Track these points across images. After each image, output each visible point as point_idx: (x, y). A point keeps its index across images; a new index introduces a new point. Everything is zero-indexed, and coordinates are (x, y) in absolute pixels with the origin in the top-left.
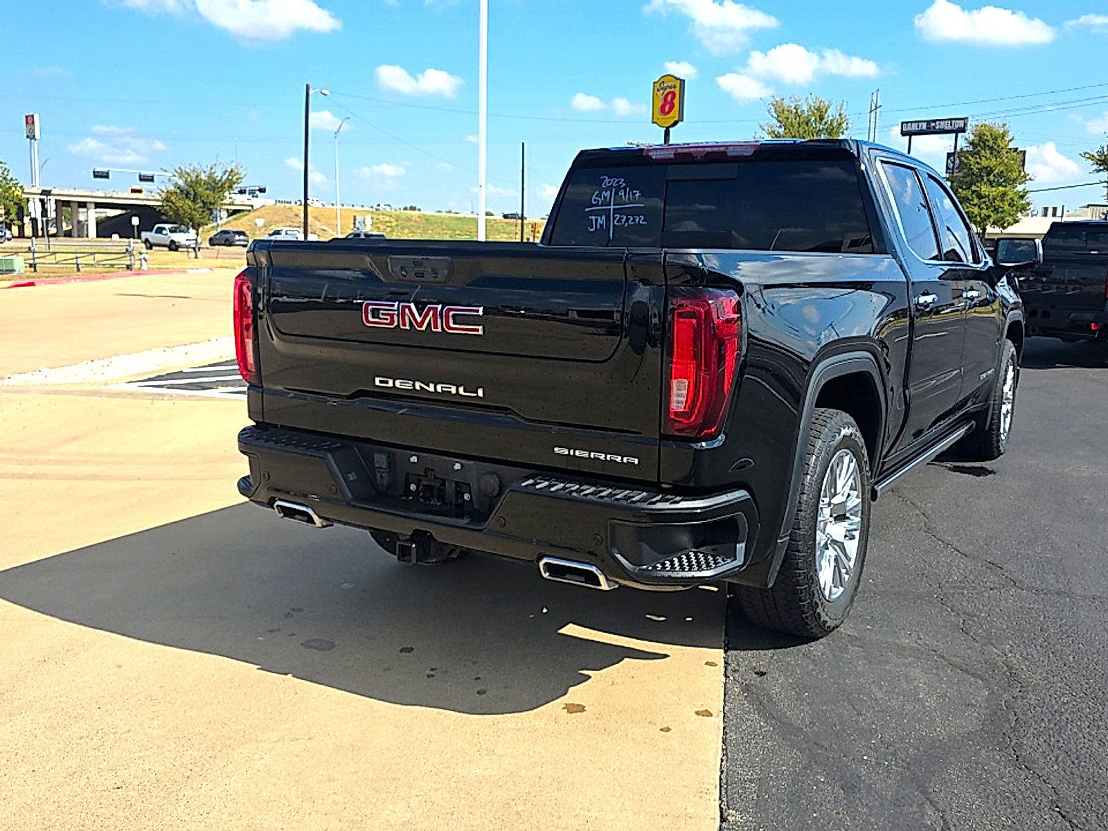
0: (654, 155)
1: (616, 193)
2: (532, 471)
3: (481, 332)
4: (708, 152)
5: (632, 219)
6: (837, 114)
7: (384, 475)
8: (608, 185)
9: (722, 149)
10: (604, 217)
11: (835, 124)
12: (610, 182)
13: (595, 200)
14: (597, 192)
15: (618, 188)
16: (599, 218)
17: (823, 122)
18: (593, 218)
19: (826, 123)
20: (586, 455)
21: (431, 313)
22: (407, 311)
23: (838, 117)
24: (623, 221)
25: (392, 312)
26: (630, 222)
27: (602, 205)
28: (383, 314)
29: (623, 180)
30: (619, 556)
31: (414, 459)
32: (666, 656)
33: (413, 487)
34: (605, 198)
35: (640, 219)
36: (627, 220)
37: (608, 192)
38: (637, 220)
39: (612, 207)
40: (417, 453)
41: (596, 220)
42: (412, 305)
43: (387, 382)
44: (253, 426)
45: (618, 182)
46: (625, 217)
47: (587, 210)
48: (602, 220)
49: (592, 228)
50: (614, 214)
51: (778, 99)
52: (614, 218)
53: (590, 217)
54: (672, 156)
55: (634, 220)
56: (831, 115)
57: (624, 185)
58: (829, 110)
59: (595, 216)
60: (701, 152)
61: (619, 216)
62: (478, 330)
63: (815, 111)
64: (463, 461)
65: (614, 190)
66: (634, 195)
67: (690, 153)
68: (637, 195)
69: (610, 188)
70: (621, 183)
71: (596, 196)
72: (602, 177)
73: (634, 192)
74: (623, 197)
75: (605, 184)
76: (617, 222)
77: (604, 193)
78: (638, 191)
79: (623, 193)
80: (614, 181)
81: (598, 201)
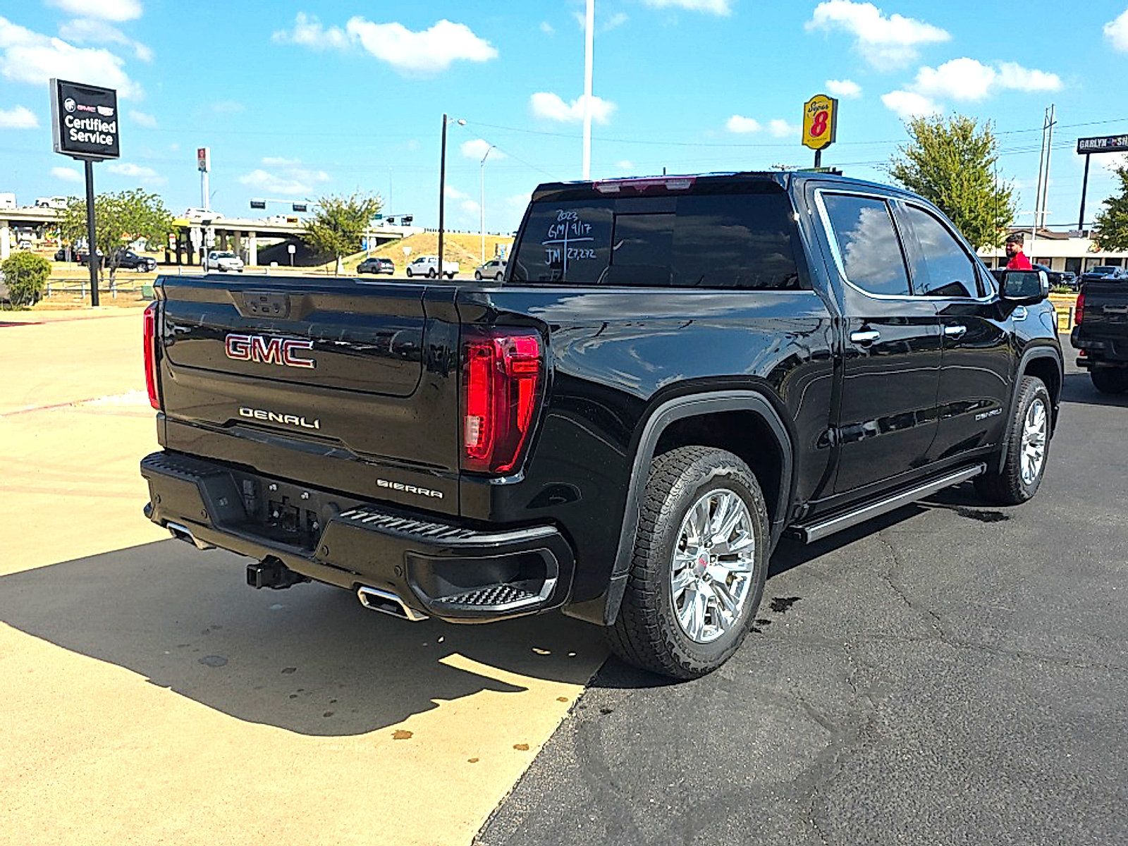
0: (603, 189)
1: (570, 226)
2: (362, 503)
3: (311, 366)
5: (583, 252)
6: (983, 134)
7: (251, 501)
8: (563, 218)
9: (662, 182)
10: (559, 251)
11: (980, 143)
12: (564, 216)
13: (551, 234)
14: (553, 226)
15: (571, 222)
16: (555, 251)
17: (967, 142)
18: (550, 251)
19: (970, 143)
20: (402, 487)
21: (274, 347)
22: (257, 343)
23: (983, 136)
24: (576, 254)
25: (245, 345)
26: (581, 255)
27: (557, 239)
28: (240, 347)
29: (576, 214)
30: (416, 588)
31: (274, 487)
32: (525, 689)
33: (276, 514)
34: (560, 231)
35: (590, 252)
36: (579, 253)
37: (563, 226)
38: (587, 254)
39: (566, 241)
40: (277, 482)
41: (552, 253)
42: (261, 339)
43: (248, 413)
44: (162, 452)
45: (571, 216)
46: (577, 251)
47: (544, 243)
48: (557, 253)
49: (548, 261)
50: (567, 248)
51: (918, 119)
52: (568, 252)
53: (547, 251)
54: (618, 190)
55: (584, 254)
56: (975, 134)
57: (577, 218)
58: (974, 130)
59: (551, 249)
60: (644, 186)
61: (572, 250)
62: (308, 364)
63: (959, 131)
64: (311, 491)
65: (568, 224)
66: (585, 228)
67: (632, 187)
68: (588, 229)
69: (565, 222)
70: (574, 216)
71: (552, 230)
72: (558, 211)
73: (585, 225)
74: (576, 231)
75: (561, 218)
76: (570, 256)
77: (559, 226)
78: (589, 225)
79: (575, 227)
80: (568, 215)
81: (554, 234)
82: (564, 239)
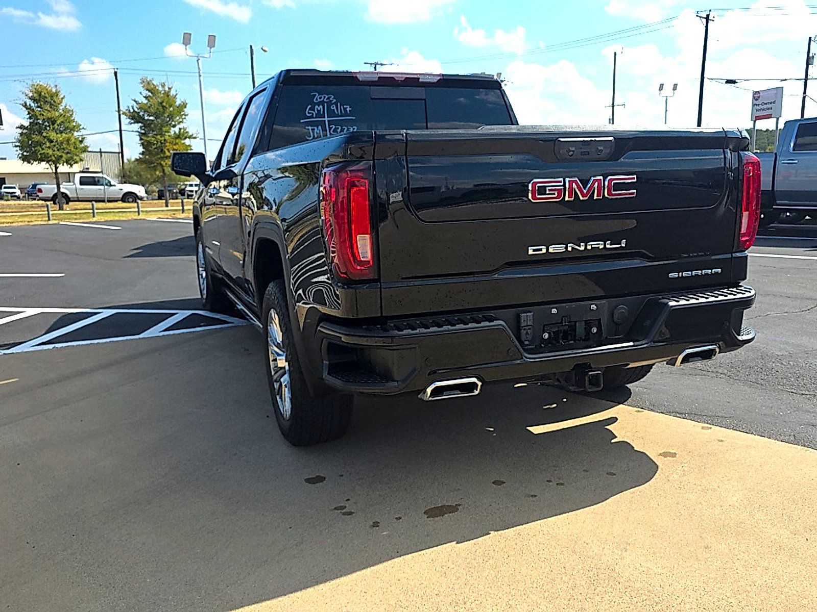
0: (361, 78)
1: (329, 108)
4: (406, 78)
5: (346, 129)
8: (319, 100)
9: (415, 76)
10: (320, 127)
12: (320, 98)
13: (309, 113)
14: (310, 106)
15: (330, 103)
16: (316, 128)
18: (310, 128)
20: (689, 274)
21: (596, 184)
24: (339, 131)
25: (557, 188)
26: (345, 132)
27: (316, 118)
28: (549, 190)
29: (333, 97)
31: (554, 311)
34: (319, 111)
35: (353, 129)
36: (342, 130)
37: (321, 107)
39: (326, 119)
40: (555, 306)
41: (313, 130)
45: (328, 98)
46: (340, 128)
47: (302, 121)
48: (318, 130)
49: (310, 136)
50: (329, 126)
52: (330, 129)
53: (307, 128)
54: (378, 79)
55: (348, 130)
57: (335, 101)
59: (311, 126)
60: (401, 77)
61: (334, 127)
64: (596, 302)
65: (326, 104)
66: (345, 109)
67: (393, 78)
68: (348, 109)
69: (322, 103)
70: (331, 99)
71: (310, 109)
72: (312, 94)
73: (345, 106)
74: (336, 111)
75: (317, 100)
76: (333, 131)
77: (317, 107)
78: (348, 107)
79: (335, 108)
80: (325, 97)
81: (313, 114)
82: (324, 117)
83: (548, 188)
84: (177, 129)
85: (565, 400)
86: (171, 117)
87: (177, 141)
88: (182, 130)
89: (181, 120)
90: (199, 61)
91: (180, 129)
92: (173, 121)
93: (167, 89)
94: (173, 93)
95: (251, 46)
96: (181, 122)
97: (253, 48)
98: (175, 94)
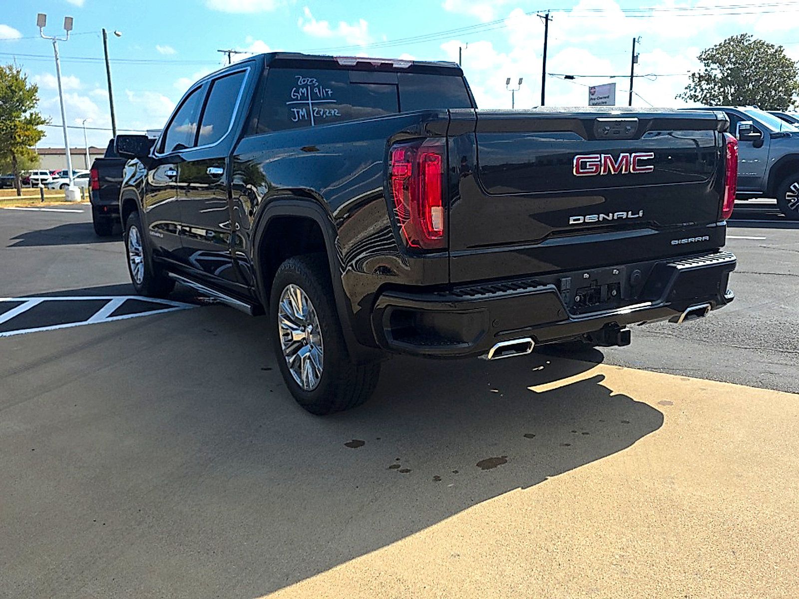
0: (341, 62)
1: (312, 91)
4: (382, 64)
5: (328, 111)
8: (303, 83)
10: (304, 110)
12: (304, 81)
13: (294, 96)
14: (295, 89)
15: (313, 87)
16: (300, 110)
18: (295, 110)
20: (686, 241)
24: (321, 113)
26: (327, 114)
27: (300, 100)
28: (589, 165)
29: (315, 80)
31: (586, 276)
34: (303, 94)
35: (335, 111)
36: (325, 112)
37: (305, 89)
38: (333, 112)
39: (310, 102)
40: (587, 271)
41: (298, 112)
45: (312, 81)
46: (322, 111)
47: (287, 103)
48: (303, 112)
49: (295, 119)
50: (312, 107)
52: (314, 111)
53: (292, 110)
54: (354, 64)
55: (330, 113)
57: (317, 84)
59: (296, 108)
60: (377, 63)
61: (317, 109)
64: (618, 267)
65: (309, 87)
66: (327, 92)
67: (370, 63)
68: (329, 92)
69: (306, 86)
70: (314, 82)
71: (294, 92)
72: (296, 77)
73: (327, 90)
74: (318, 94)
75: (301, 83)
76: (316, 114)
77: (301, 89)
78: (330, 90)
79: (317, 91)
80: (308, 80)
81: (297, 96)
82: (308, 100)
83: (588, 163)
84: (28, 115)
85: (548, 362)
86: (21, 101)
87: (29, 127)
88: (34, 116)
89: (32, 105)
90: (55, 45)
91: (31, 115)
92: (23, 106)
93: (15, 72)
94: (22, 76)
95: (104, 30)
96: (32, 107)
97: (106, 32)
98: (24, 78)
